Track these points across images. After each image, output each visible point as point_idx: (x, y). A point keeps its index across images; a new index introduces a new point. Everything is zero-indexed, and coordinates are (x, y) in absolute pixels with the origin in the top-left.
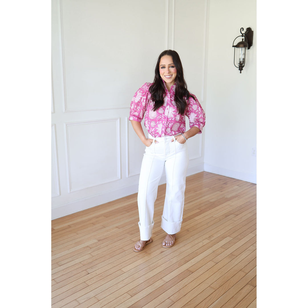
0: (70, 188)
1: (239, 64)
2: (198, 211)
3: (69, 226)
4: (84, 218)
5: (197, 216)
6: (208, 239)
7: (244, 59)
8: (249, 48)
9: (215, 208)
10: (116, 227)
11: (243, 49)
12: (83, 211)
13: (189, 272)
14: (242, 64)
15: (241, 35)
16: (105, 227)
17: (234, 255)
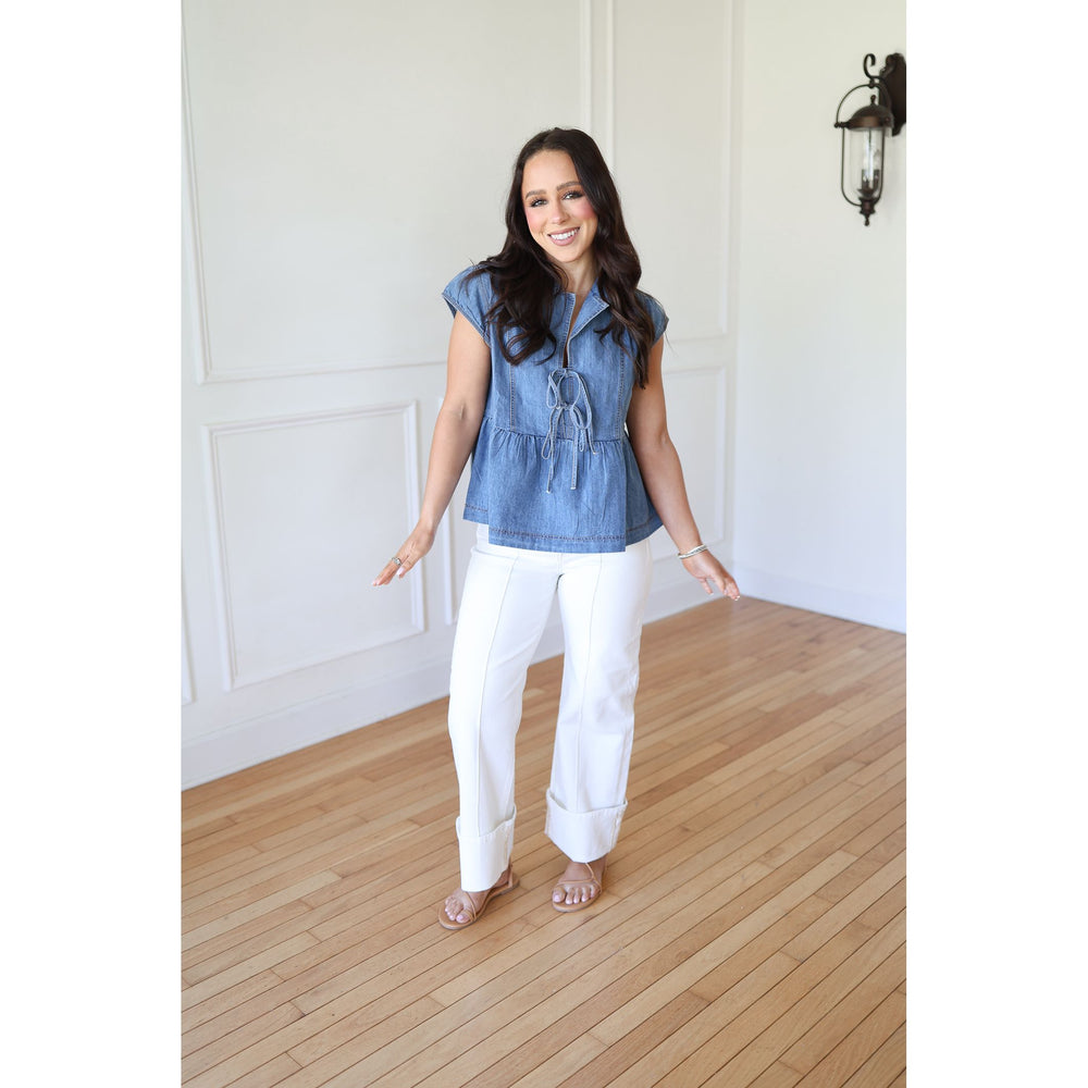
0: (233, 674)
1: (860, 190)
2: (719, 748)
4: (289, 787)
5: (719, 768)
6: (763, 863)
7: (878, 173)
8: (896, 132)
9: (783, 737)
10: (410, 820)
11: (876, 135)
12: (286, 756)
13: (697, 1000)
14: (872, 191)
15: (867, 80)
16: (367, 822)
17: (869, 928)
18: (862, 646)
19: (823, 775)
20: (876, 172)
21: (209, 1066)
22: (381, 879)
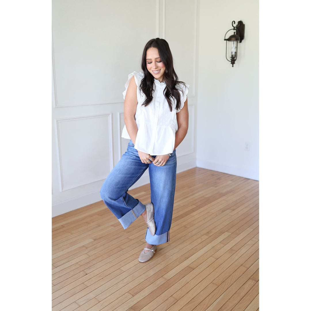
0: (62, 187)
1: (231, 57)
2: (194, 206)
3: (62, 225)
4: (77, 218)
5: (194, 212)
6: (207, 235)
7: (236, 53)
8: (241, 42)
10: (112, 225)
11: (235, 42)
13: (190, 269)
14: (234, 58)
15: (233, 28)
16: (100, 226)
17: (234, 250)
18: (231, 180)
19: (221, 213)
20: (235, 53)
21: (62, 287)
22: (105, 240)
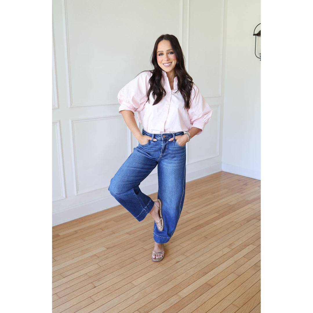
0: (77, 191)
2: (216, 215)
3: (75, 231)
4: (92, 223)
5: (216, 221)
6: (229, 247)
9: (235, 212)
10: (127, 233)
12: (92, 214)
13: (209, 286)
16: (115, 233)
19: (247, 223)
22: (118, 250)
